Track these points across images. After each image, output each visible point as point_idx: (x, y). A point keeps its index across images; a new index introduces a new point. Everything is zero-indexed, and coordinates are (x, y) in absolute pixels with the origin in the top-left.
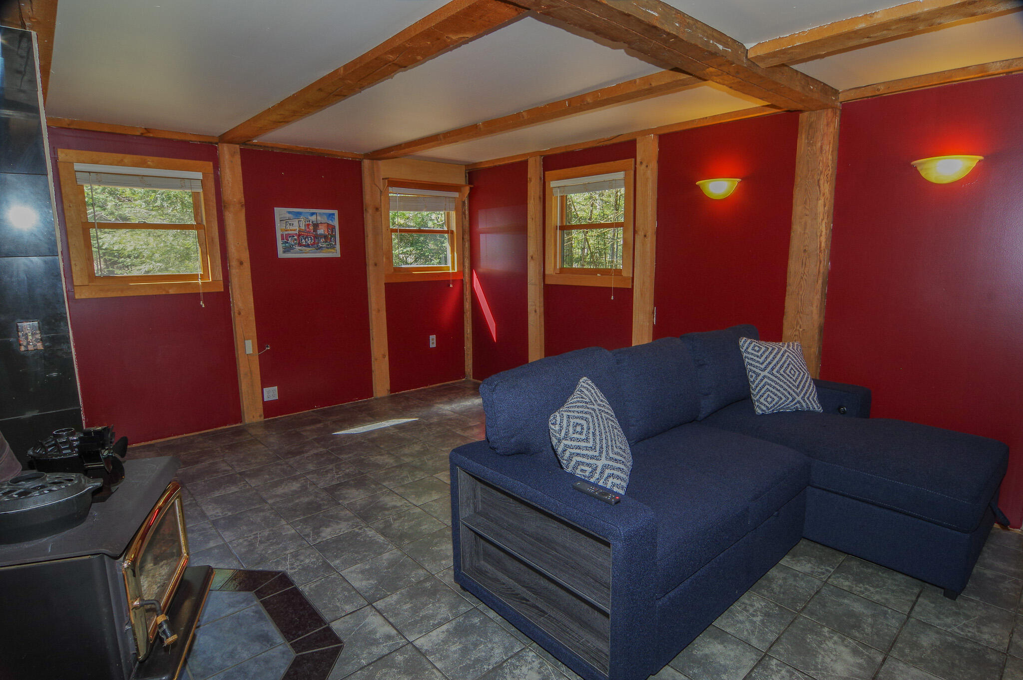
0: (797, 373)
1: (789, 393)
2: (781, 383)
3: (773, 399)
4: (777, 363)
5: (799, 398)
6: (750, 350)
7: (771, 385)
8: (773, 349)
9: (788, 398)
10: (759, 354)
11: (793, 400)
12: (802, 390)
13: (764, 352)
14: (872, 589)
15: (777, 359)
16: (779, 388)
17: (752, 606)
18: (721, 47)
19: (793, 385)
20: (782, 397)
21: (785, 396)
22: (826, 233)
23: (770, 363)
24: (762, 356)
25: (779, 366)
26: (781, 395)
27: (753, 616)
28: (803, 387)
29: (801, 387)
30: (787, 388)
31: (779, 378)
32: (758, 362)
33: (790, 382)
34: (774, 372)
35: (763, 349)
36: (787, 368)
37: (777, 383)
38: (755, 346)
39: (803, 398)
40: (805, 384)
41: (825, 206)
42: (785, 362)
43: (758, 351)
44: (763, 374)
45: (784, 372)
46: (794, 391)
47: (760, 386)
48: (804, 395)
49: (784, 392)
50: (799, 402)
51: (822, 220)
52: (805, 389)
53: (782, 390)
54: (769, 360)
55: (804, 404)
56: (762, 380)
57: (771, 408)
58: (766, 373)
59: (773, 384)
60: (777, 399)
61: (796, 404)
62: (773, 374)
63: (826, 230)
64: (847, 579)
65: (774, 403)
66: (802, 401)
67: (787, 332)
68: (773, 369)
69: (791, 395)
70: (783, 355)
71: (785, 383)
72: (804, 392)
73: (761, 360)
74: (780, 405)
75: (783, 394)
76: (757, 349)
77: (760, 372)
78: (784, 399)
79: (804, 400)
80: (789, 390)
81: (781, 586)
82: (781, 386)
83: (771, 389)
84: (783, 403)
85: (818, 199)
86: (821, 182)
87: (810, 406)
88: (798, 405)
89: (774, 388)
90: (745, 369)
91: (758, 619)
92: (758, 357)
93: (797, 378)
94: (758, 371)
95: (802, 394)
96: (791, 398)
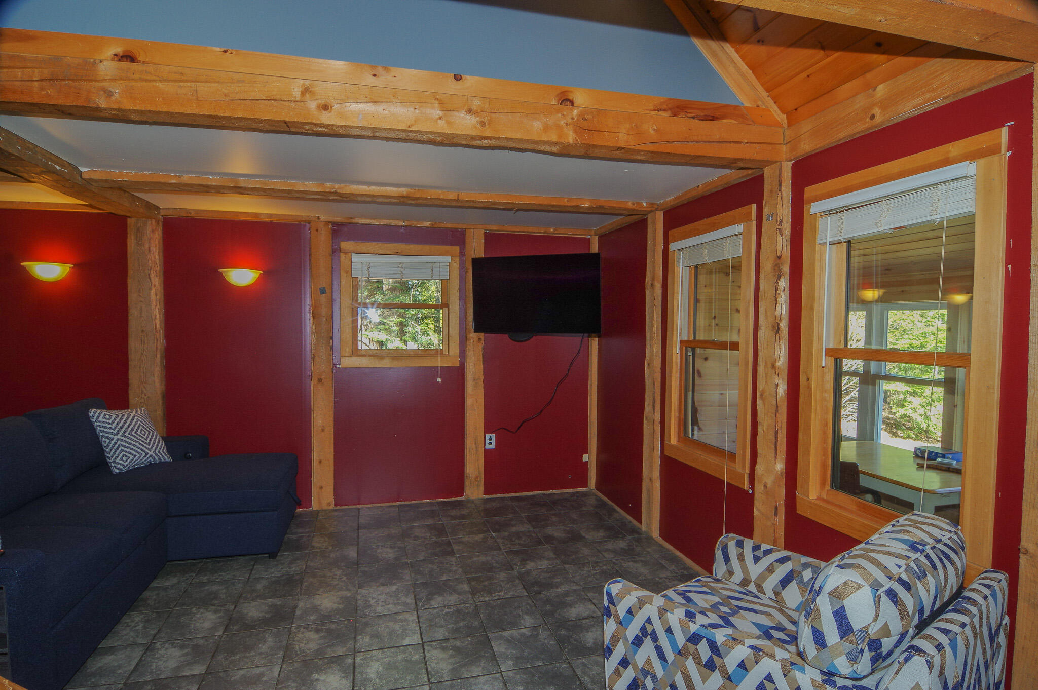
0: (147, 432)
1: (142, 450)
2: (134, 443)
3: (128, 458)
4: (129, 426)
5: (151, 453)
6: (101, 419)
7: (124, 446)
8: (123, 416)
9: (142, 455)
10: (110, 421)
11: (146, 455)
12: (153, 446)
13: (115, 419)
14: (223, 574)
15: (127, 424)
16: (132, 447)
17: (133, 621)
18: (58, 168)
19: (145, 443)
20: (136, 454)
21: (139, 453)
22: (160, 317)
23: (121, 428)
24: (113, 422)
25: (130, 429)
26: (135, 453)
27: (136, 626)
28: (154, 443)
29: (151, 444)
30: (140, 446)
31: (131, 439)
32: (110, 428)
33: (142, 441)
34: (127, 434)
35: (114, 416)
36: (138, 429)
37: (130, 444)
38: (105, 415)
39: (154, 452)
40: (155, 440)
41: (156, 295)
42: (135, 424)
43: (109, 419)
44: (116, 438)
45: (135, 433)
46: (146, 447)
47: (115, 448)
48: (155, 449)
49: (137, 449)
50: (151, 456)
51: (156, 306)
52: (155, 445)
53: (135, 448)
54: (120, 425)
55: (156, 457)
56: (115, 443)
57: (127, 465)
58: (119, 436)
59: (127, 445)
60: (131, 457)
61: (149, 458)
62: (125, 437)
63: (160, 314)
64: (205, 575)
65: (129, 460)
66: (154, 455)
67: (133, 399)
68: (125, 432)
69: (144, 451)
70: (133, 420)
71: (137, 442)
72: (155, 447)
73: (113, 426)
74: (135, 462)
75: (136, 452)
76: (108, 417)
77: (113, 436)
78: (138, 455)
79: (155, 454)
80: (141, 447)
81: (155, 600)
82: (134, 445)
83: (125, 449)
84: (137, 459)
85: (150, 289)
86: (152, 276)
87: (161, 458)
88: (151, 459)
89: (128, 448)
90: (97, 437)
91: (140, 627)
92: (109, 424)
93: (147, 437)
94: (110, 436)
95: (153, 449)
96: (144, 454)
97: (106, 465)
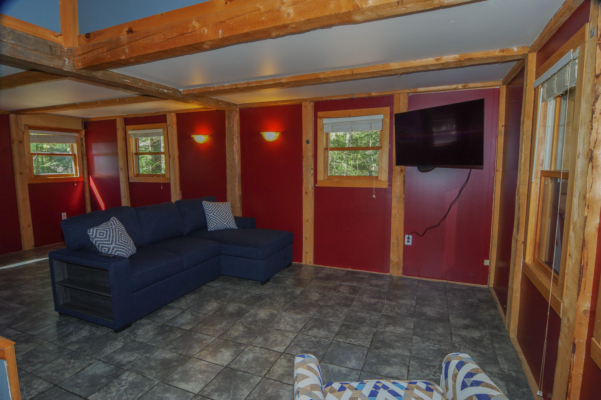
0: (225, 214)
1: (221, 222)
2: (217, 218)
3: (214, 224)
4: (216, 210)
5: (225, 223)
6: (206, 206)
7: (213, 219)
8: (215, 205)
9: (220, 224)
10: (209, 207)
11: (223, 224)
12: (226, 220)
13: (211, 206)
14: (238, 287)
15: (216, 209)
16: (216, 220)
18: (166, 91)
19: (223, 218)
20: (218, 223)
21: (219, 223)
22: (238, 159)
23: (213, 210)
24: (210, 208)
25: (217, 211)
28: (227, 219)
29: (226, 219)
30: (220, 220)
31: (216, 216)
32: (209, 210)
33: (221, 217)
34: (215, 214)
35: (211, 205)
36: (220, 212)
37: (216, 218)
38: (208, 204)
39: (227, 223)
40: (228, 218)
41: (236, 148)
42: (220, 209)
43: (209, 206)
44: (210, 215)
46: (223, 221)
47: (209, 219)
48: (228, 222)
50: (225, 225)
51: (236, 153)
52: (228, 220)
53: (218, 220)
54: (213, 209)
55: (228, 226)
56: (210, 217)
57: (213, 228)
58: (211, 214)
59: (214, 218)
60: (215, 224)
61: (224, 226)
62: (214, 215)
63: (238, 157)
65: (214, 226)
66: (226, 224)
67: (228, 198)
68: (214, 212)
69: (222, 222)
70: (219, 207)
71: (219, 218)
72: (227, 221)
73: (210, 210)
74: (217, 227)
75: (218, 222)
76: (208, 205)
78: (218, 224)
79: (227, 224)
80: (221, 220)
81: (205, 291)
82: (217, 219)
83: (213, 220)
84: (218, 226)
85: (233, 145)
86: (234, 139)
87: (231, 226)
88: (225, 226)
89: (214, 220)
90: (205, 214)
91: (189, 301)
92: (208, 208)
93: (225, 216)
94: (208, 214)
95: (227, 222)
96: (221, 224)
97: (205, 226)
